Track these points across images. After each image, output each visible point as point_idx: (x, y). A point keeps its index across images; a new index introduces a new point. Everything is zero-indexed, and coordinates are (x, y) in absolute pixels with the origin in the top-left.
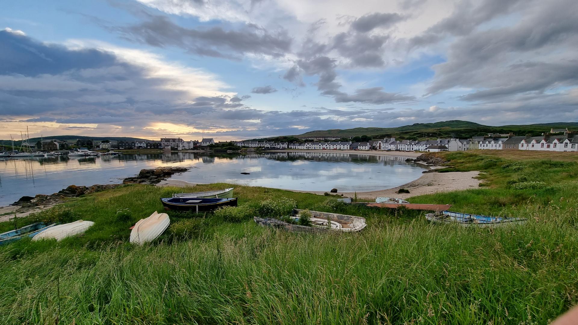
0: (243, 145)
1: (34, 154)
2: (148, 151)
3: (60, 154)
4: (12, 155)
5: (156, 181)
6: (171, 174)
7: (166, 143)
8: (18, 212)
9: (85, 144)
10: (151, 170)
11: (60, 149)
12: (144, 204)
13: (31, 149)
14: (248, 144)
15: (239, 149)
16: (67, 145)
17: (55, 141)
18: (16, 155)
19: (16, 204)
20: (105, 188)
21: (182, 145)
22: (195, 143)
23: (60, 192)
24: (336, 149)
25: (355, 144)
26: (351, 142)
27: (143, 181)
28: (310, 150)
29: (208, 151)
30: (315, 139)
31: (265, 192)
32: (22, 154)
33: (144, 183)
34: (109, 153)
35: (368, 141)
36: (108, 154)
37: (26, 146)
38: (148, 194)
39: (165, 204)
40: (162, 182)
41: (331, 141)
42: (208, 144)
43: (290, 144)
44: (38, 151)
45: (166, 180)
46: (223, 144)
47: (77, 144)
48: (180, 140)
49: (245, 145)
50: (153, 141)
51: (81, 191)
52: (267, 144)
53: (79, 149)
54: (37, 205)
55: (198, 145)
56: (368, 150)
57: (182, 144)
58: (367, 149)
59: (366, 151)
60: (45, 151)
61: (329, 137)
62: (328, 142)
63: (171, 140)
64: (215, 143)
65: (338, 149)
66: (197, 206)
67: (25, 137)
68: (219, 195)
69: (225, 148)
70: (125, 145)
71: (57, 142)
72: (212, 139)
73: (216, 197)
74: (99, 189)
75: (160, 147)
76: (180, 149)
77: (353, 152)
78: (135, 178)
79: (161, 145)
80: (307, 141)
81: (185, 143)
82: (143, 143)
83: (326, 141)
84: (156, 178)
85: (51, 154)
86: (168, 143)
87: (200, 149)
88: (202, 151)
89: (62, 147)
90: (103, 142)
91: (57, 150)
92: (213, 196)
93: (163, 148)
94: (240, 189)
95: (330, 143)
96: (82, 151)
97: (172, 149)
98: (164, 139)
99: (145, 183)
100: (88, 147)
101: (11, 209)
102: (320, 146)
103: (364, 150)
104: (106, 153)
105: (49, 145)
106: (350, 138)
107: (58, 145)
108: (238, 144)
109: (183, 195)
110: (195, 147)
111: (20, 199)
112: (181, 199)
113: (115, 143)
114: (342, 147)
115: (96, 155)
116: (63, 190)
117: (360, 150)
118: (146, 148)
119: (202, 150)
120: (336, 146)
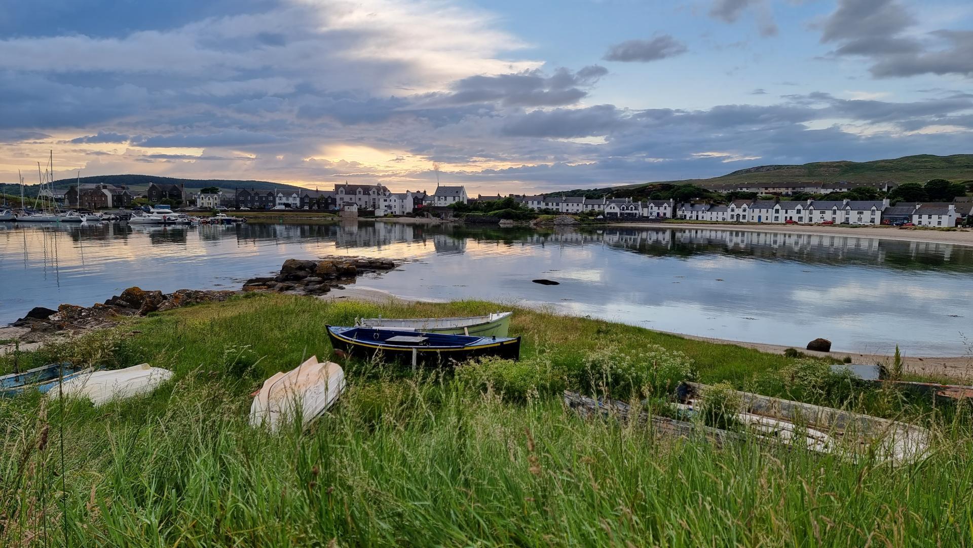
0: (543, 206)
1: (61, 216)
2: (304, 217)
3: (113, 219)
4: (20, 217)
5: (319, 289)
6: (355, 275)
7: (347, 198)
8: (23, 340)
9: (165, 196)
10: (308, 262)
11: (115, 207)
12: (289, 337)
13: (58, 205)
14: (557, 205)
15: (531, 218)
16: (129, 197)
17: (105, 187)
18: (27, 217)
19: (20, 323)
20: (202, 298)
21: (387, 204)
22: (419, 198)
23: (108, 302)
24: (832, 223)
25: (902, 208)
26: (886, 202)
27: (288, 288)
28: (742, 223)
29: (450, 221)
30: (762, 192)
31: (599, 332)
32: (38, 216)
33: (290, 292)
34: (217, 218)
35: (950, 200)
36: (213, 222)
37: (46, 198)
38: (297, 315)
39: (336, 343)
40: (334, 293)
41: (814, 198)
42: (450, 201)
43: (679, 205)
44: (70, 209)
45: (342, 288)
46: (489, 203)
47: (149, 196)
48: (381, 190)
49: (550, 206)
50: (317, 191)
51: (152, 302)
52: (613, 205)
53: (153, 207)
54: (60, 328)
55: (424, 204)
56: (948, 230)
57: (385, 201)
58: (944, 225)
59: (943, 230)
60: (83, 209)
61: (809, 185)
62: (806, 200)
63: (360, 189)
64: (469, 200)
65: (838, 222)
66: (415, 352)
67: (46, 177)
68: (472, 330)
69: (495, 214)
70: (253, 201)
71: (109, 190)
72: (462, 187)
73: (464, 334)
74: (190, 299)
75: (331, 207)
76: (380, 212)
77: (894, 234)
78: (271, 279)
79: (334, 201)
80: (734, 197)
81: (393, 198)
82: (295, 195)
83: (799, 197)
84: (320, 282)
85: (95, 218)
86: (353, 196)
87: (430, 215)
88: (434, 221)
89: (119, 201)
90: (203, 191)
91: (107, 208)
92: (456, 329)
93: (338, 211)
94: (528, 318)
95: (811, 204)
96: (158, 213)
97: (362, 212)
98: (343, 186)
99: (293, 292)
100: (171, 203)
101: (11, 332)
102: (777, 211)
103: (934, 229)
104: (209, 219)
105: (91, 195)
106: (885, 190)
107: (109, 195)
108: (530, 202)
109: (383, 324)
110: (418, 209)
111: (30, 312)
112: (375, 331)
113: (230, 195)
114: (853, 217)
115: (188, 224)
116: (115, 298)
117: (920, 229)
118: (299, 209)
119: (434, 218)
120: (831, 212)
